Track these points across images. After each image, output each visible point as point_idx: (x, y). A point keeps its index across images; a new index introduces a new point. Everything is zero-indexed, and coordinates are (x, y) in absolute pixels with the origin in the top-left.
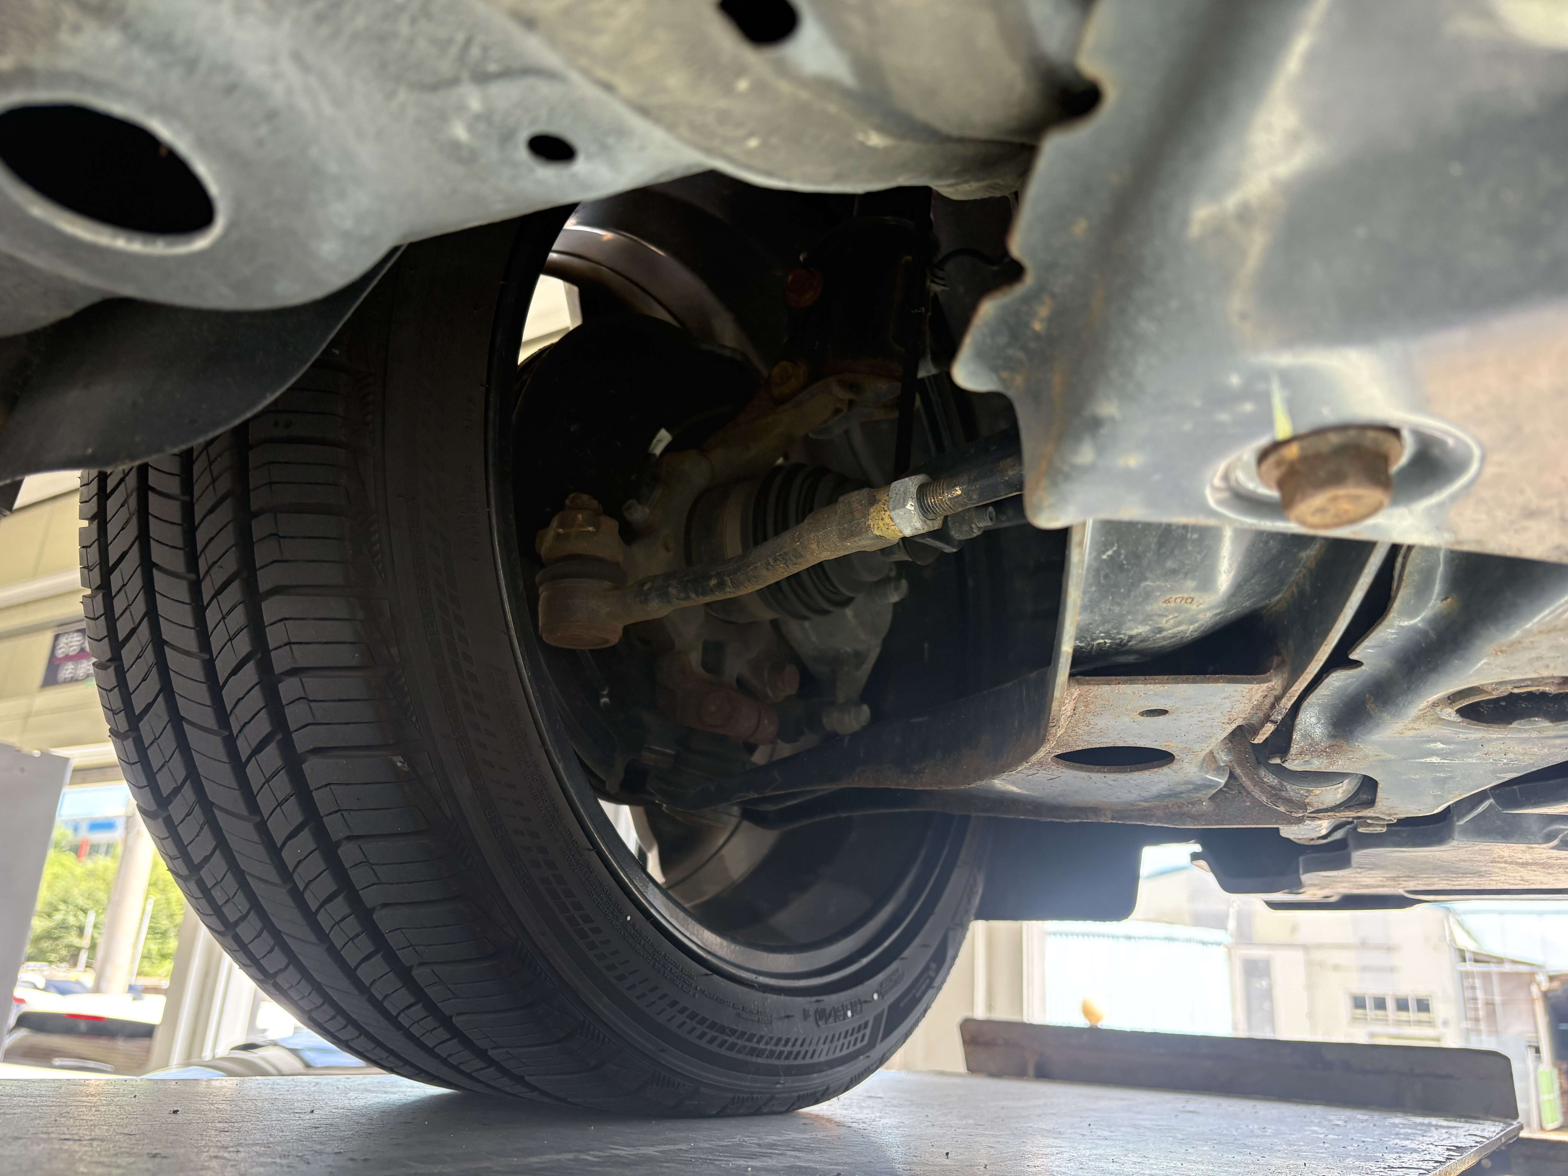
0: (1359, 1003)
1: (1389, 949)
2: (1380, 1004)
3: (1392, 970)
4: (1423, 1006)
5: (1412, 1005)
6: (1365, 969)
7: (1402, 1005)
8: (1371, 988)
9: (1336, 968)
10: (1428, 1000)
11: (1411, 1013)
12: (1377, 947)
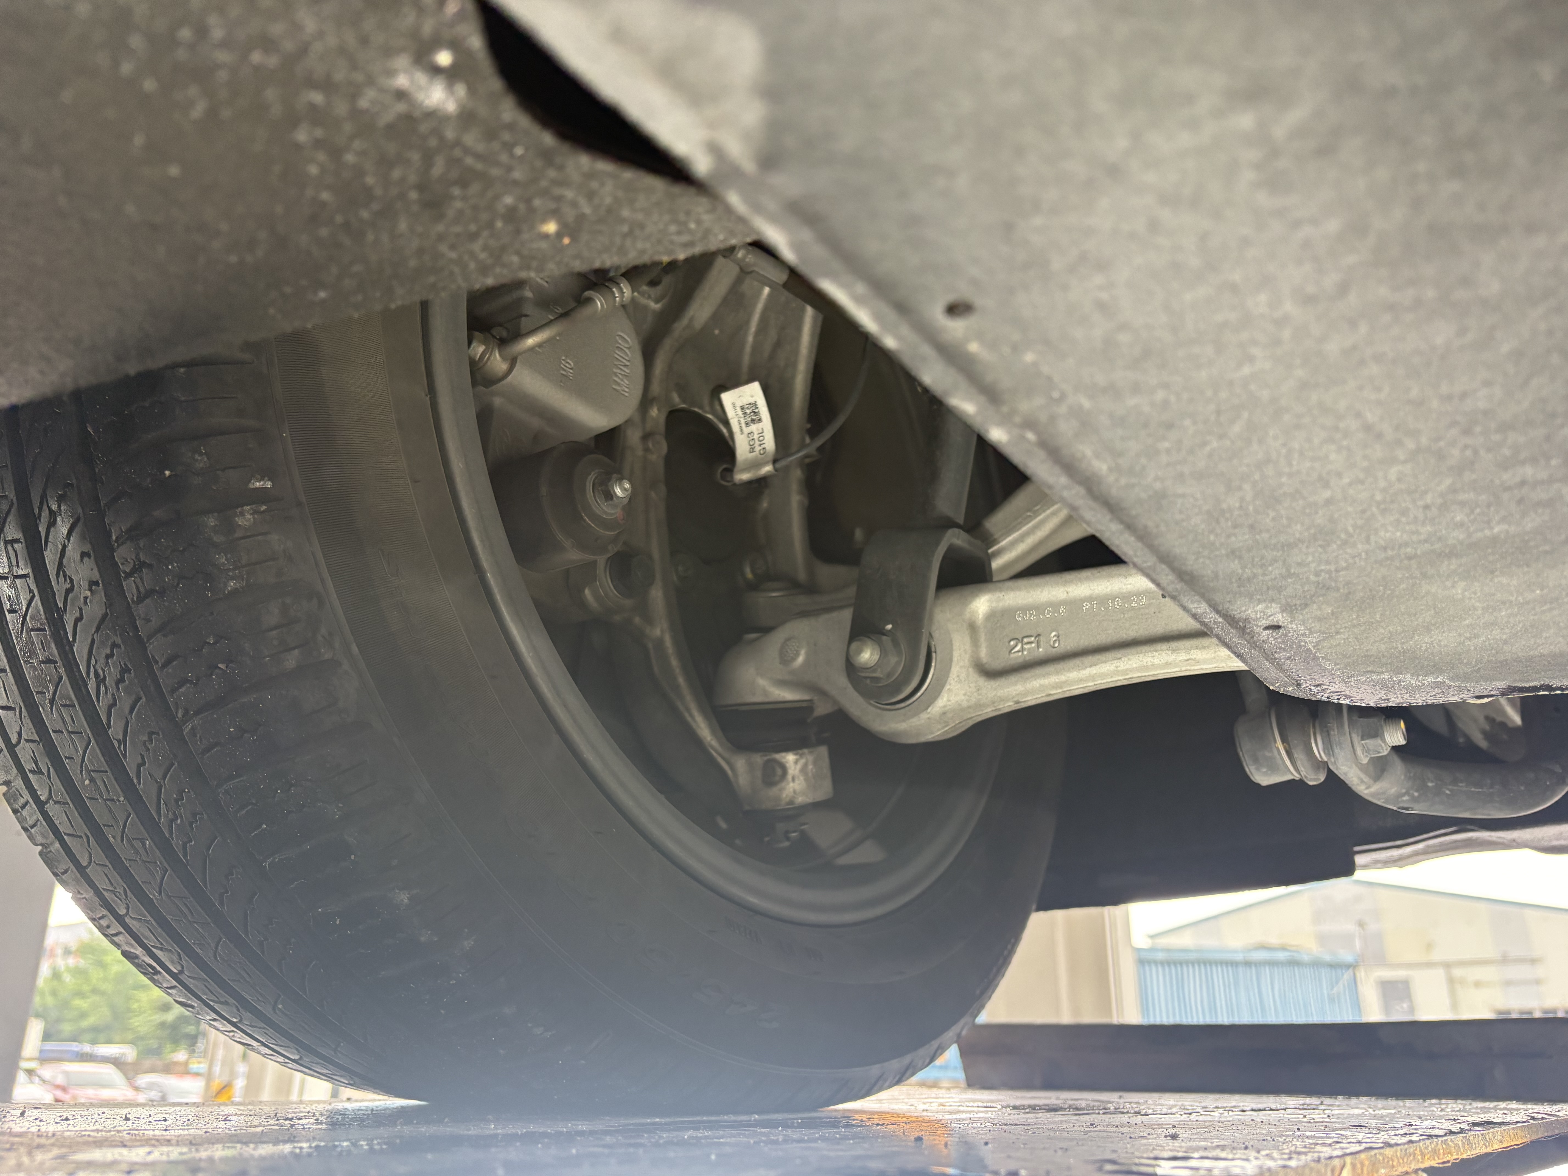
1: (1533, 961)
3: (1538, 982)
6: (1508, 983)
8: (1518, 1004)
9: (1478, 984)
12: (1519, 961)
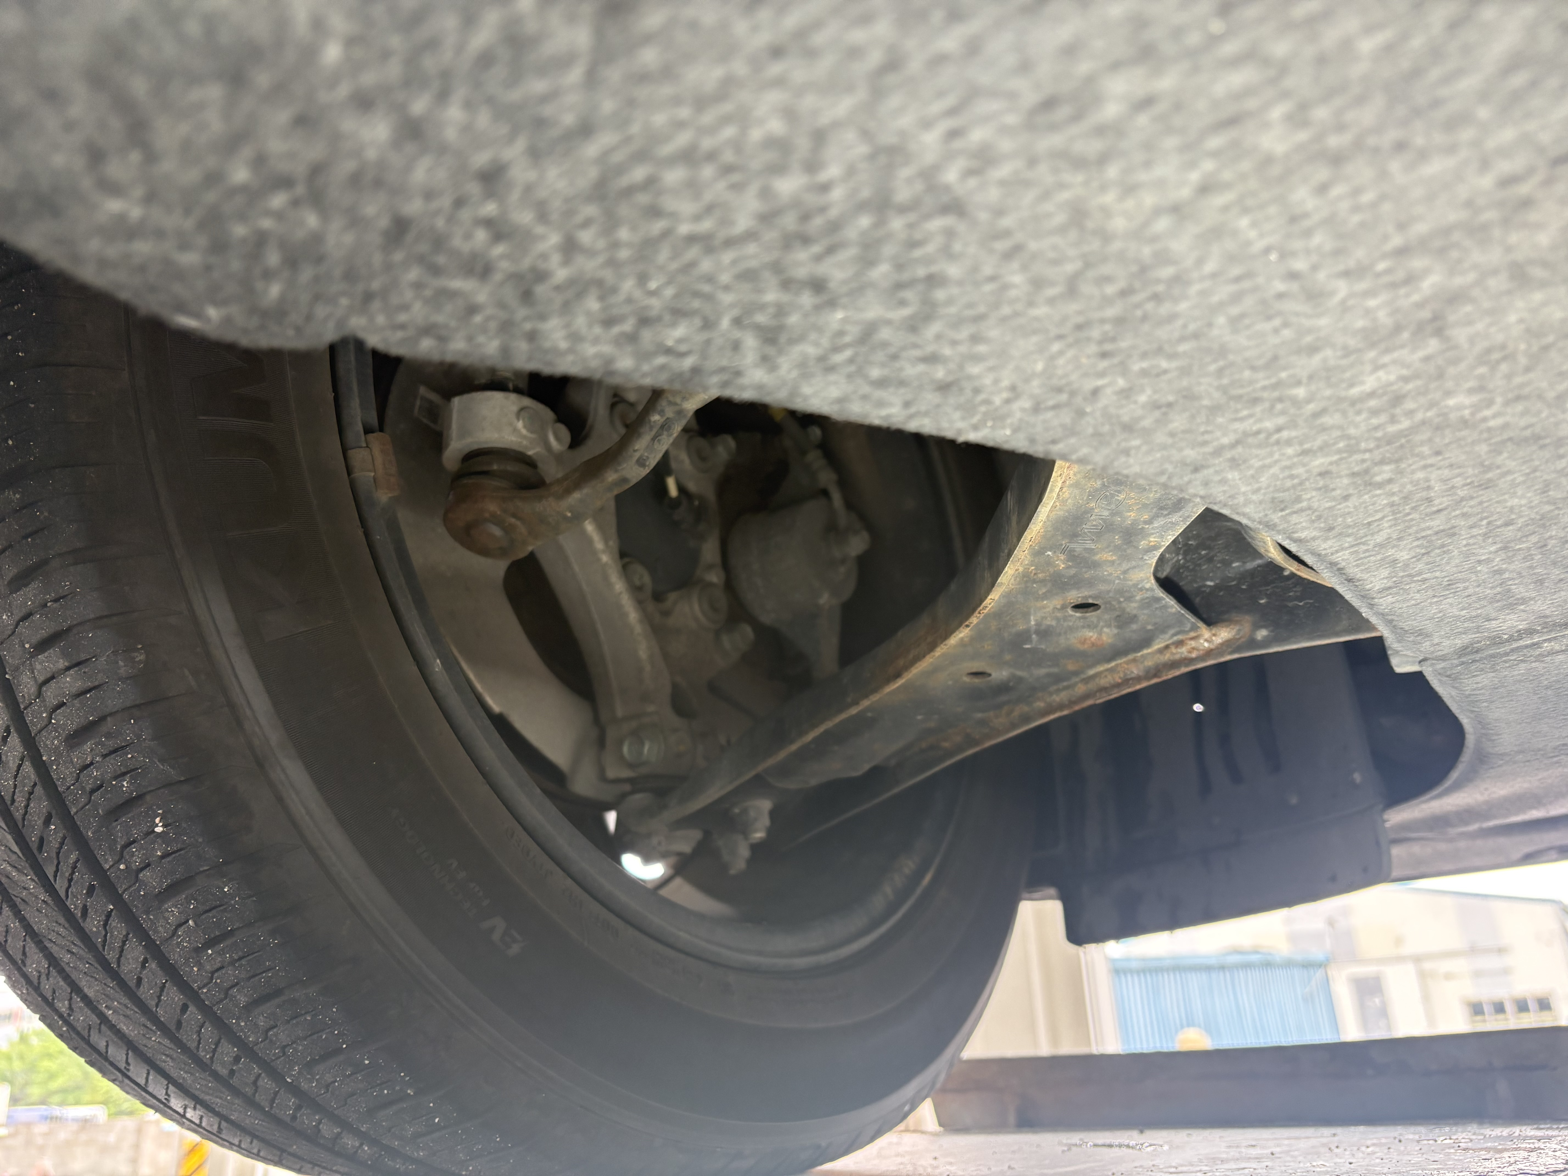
0: (1477, 1009)
1: (1501, 951)
2: (1499, 1008)
3: (1506, 971)
4: (1544, 1005)
5: (1532, 1005)
6: (1479, 974)
7: (1522, 1006)
8: (1487, 992)
9: (1448, 976)
10: (1548, 999)
11: (1532, 1014)
12: (1487, 951)
